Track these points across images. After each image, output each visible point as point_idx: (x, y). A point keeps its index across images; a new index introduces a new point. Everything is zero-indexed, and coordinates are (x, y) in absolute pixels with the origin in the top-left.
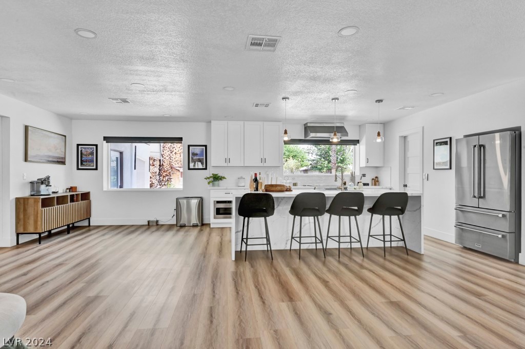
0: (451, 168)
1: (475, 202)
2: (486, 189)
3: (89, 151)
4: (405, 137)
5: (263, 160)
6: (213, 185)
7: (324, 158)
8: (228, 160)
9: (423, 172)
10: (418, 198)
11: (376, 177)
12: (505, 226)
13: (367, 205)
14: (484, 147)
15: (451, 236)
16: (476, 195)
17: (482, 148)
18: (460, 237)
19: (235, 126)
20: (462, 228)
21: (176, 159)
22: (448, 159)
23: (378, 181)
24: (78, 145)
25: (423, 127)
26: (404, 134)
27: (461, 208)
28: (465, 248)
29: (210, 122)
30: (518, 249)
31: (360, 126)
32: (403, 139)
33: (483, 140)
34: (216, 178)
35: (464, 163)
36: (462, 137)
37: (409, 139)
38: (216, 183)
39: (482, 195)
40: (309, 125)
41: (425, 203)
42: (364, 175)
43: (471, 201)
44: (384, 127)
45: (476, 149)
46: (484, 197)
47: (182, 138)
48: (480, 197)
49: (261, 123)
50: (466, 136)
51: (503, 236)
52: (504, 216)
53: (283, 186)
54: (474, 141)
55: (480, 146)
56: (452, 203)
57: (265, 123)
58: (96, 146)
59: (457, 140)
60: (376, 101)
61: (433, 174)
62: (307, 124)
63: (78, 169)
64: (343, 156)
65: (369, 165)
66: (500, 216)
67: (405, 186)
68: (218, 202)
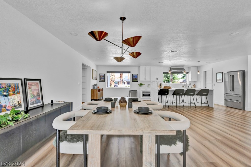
0: (222, 82)
1: (230, 92)
2: (234, 89)
3: (103, 76)
4: (206, 71)
5: (157, 79)
6: (141, 87)
7: (166, 77)
8: (145, 79)
9: (212, 83)
10: (212, 91)
11: (195, 85)
12: (241, 99)
13: (196, 93)
14: (234, 76)
15: (222, 103)
16: (231, 90)
17: (233, 76)
18: (226, 103)
19: (148, 68)
20: (226, 101)
21: (113, 78)
22: (222, 78)
23: (195, 86)
24: (99, 74)
25: (213, 69)
26: (205, 71)
27: (226, 95)
28: (227, 107)
29: (140, 67)
30: (244, 106)
31: (189, 67)
32: (205, 72)
33: (233, 74)
34: (141, 85)
35: (227, 80)
36: (226, 72)
37: (207, 72)
38: (141, 86)
39: (233, 90)
40: (172, 67)
41: (214, 92)
42: (190, 84)
43: (229, 92)
44: (198, 68)
45: (231, 76)
46: (234, 91)
47: (130, 72)
48: (232, 91)
49: (156, 67)
50: (227, 72)
51: (240, 102)
52: (240, 96)
53: (170, 87)
54: (231, 74)
55: (232, 75)
56: (223, 93)
57: (157, 67)
58: (105, 74)
59: (224, 73)
60: (198, 61)
61: (216, 83)
62: (171, 67)
63: (99, 81)
64: (174, 77)
65: (193, 80)
66: (239, 96)
67: (206, 88)
68: (143, 92)
